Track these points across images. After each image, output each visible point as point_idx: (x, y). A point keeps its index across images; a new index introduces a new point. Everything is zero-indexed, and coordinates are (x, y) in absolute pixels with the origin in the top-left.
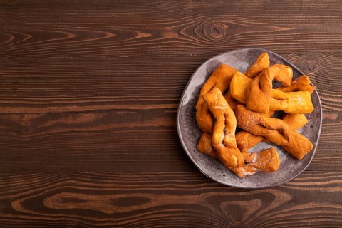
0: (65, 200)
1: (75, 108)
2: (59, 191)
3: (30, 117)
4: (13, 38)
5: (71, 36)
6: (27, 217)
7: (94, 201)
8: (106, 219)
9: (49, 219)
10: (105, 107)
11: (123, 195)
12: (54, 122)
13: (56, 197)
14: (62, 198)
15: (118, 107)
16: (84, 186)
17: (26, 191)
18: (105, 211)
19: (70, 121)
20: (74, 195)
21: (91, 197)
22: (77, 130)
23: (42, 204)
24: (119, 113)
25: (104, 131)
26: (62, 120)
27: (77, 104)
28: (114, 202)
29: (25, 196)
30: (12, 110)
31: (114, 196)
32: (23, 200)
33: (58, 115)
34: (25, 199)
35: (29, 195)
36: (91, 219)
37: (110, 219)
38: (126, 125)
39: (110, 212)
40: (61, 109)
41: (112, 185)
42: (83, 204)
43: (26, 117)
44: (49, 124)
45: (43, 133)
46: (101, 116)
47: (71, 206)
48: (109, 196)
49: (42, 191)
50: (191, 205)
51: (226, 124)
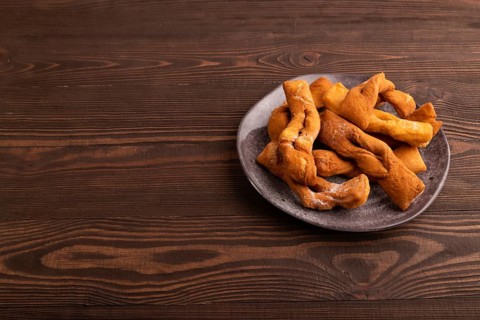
0: (79, 256)
1: (109, 141)
2: (70, 244)
3: (41, 150)
4: (32, 66)
5: (113, 64)
6: (11, 281)
7: (127, 258)
8: (145, 283)
9: (47, 283)
10: (152, 139)
11: (174, 248)
12: (75, 156)
13: (64, 251)
14: (74, 253)
15: (171, 139)
16: (112, 236)
17: (17, 243)
18: (142, 271)
19: (99, 154)
20: (94, 249)
21: (121, 251)
22: (108, 165)
23: (39, 262)
24: (172, 146)
25: (149, 166)
26: (87, 154)
27: (112, 136)
28: (158, 258)
29: (13, 251)
30: (14, 143)
31: (159, 250)
32: (8, 256)
33: (82, 148)
34: (13, 254)
35: (19, 250)
36: (118, 282)
37: (151, 283)
38: (182, 159)
39: (150, 272)
40: (87, 142)
41: (157, 234)
42: (107, 261)
43: (34, 151)
44: (66, 158)
45: (57, 169)
46: (145, 149)
47: (87, 265)
48: (152, 250)
49: (42, 244)
50: (284, 259)
51: (304, 125)
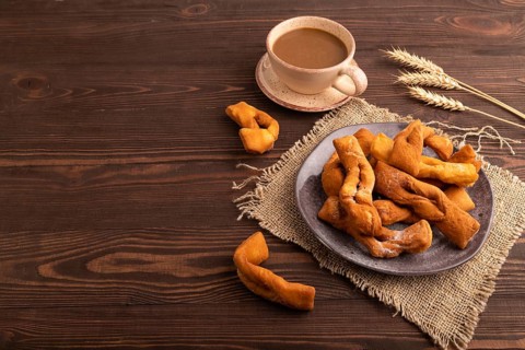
0: (120, 262)
1: (143, 159)
2: (113, 251)
3: (82, 168)
4: (70, 92)
5: (145, 90)
6: (60, 285)
7: (164, 263)
8: (180, 285)
9: (93, 286)
10: (184, 158)
11: (206, 254)
12: (114, 173)
13: (107, 258)
14: (116, 260)
15: (201, 157)
16: (150, 244)
18: (178, 275)
19: (135, 172)
20: (133, 256)
21: (158, 257)
22: (144, 181)
23: (85, 268)
24: (202, 164)
25: (181, 182)
26: (123, 172)
27: (146, 155)
28: (192, 263)
29: (61, 258)
30: (57, 162)
31: (192, 256)
32: (56, 262)
33: (120, 166)
34: (60, 261)
35: (66, 257)
36: (157, 284)
37: (186, 284)
38: (212, 176)
39: (185, 275)
40: (124, 161)
41: (190, 242)
42: (145, 266)
43: (76, 169)
44: (106, 175)
45: (97, 185)
46: (177, 167)
47: (128, 269)
48: (186, 256)
49: (87, 251)
51: (360, 178)
